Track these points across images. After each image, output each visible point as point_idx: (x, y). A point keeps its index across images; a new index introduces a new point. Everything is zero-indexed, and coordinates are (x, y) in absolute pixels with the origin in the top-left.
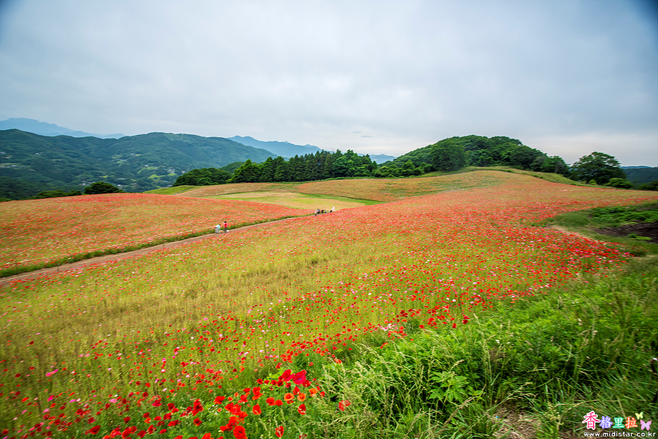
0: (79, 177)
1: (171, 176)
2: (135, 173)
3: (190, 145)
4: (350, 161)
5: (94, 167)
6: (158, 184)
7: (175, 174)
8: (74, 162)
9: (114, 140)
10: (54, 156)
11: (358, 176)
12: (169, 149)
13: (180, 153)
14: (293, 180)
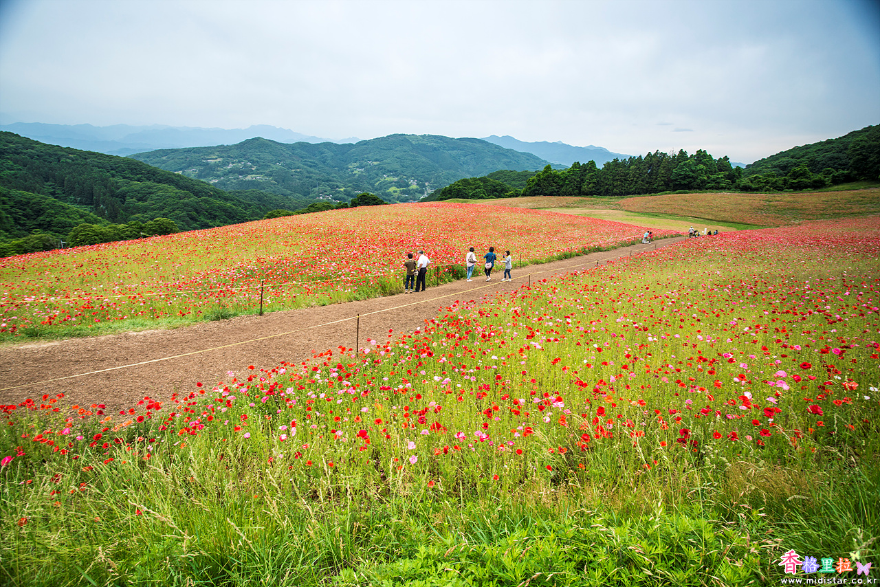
0: (316, 189)
1: (413, 189)
2: (373, 185)
3: (435, 149)
4: (702, 166)
5: (331, 178)
6: (398, 199)
7: (418, 187)
8: (311, 173)
9: (350, 145)
10: (293, 166)
11: (712, 188)
12: (411, 155)
13: (424, 159)
14: (607, 193)
